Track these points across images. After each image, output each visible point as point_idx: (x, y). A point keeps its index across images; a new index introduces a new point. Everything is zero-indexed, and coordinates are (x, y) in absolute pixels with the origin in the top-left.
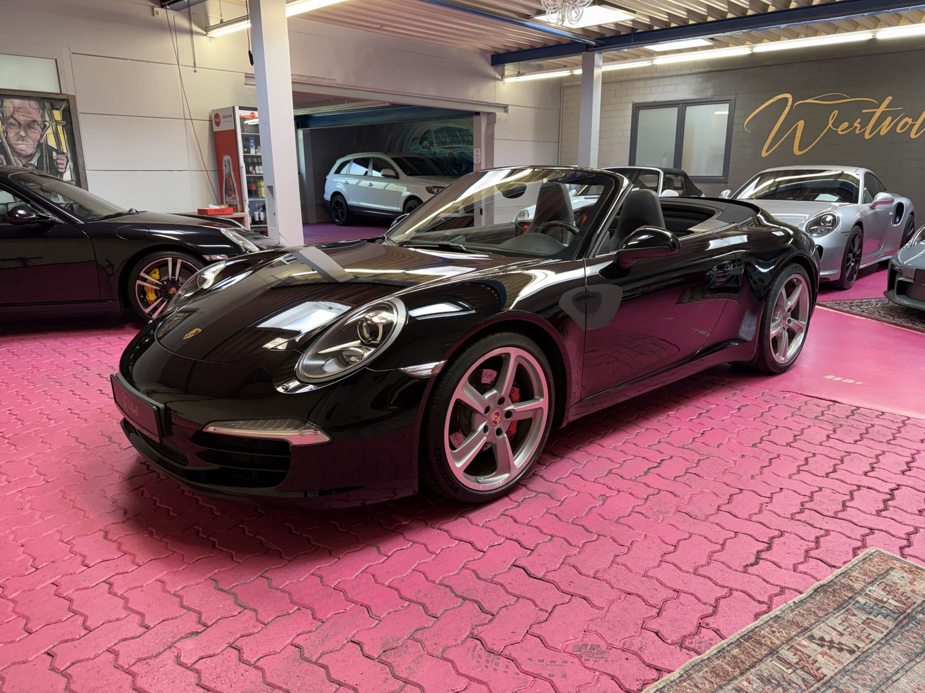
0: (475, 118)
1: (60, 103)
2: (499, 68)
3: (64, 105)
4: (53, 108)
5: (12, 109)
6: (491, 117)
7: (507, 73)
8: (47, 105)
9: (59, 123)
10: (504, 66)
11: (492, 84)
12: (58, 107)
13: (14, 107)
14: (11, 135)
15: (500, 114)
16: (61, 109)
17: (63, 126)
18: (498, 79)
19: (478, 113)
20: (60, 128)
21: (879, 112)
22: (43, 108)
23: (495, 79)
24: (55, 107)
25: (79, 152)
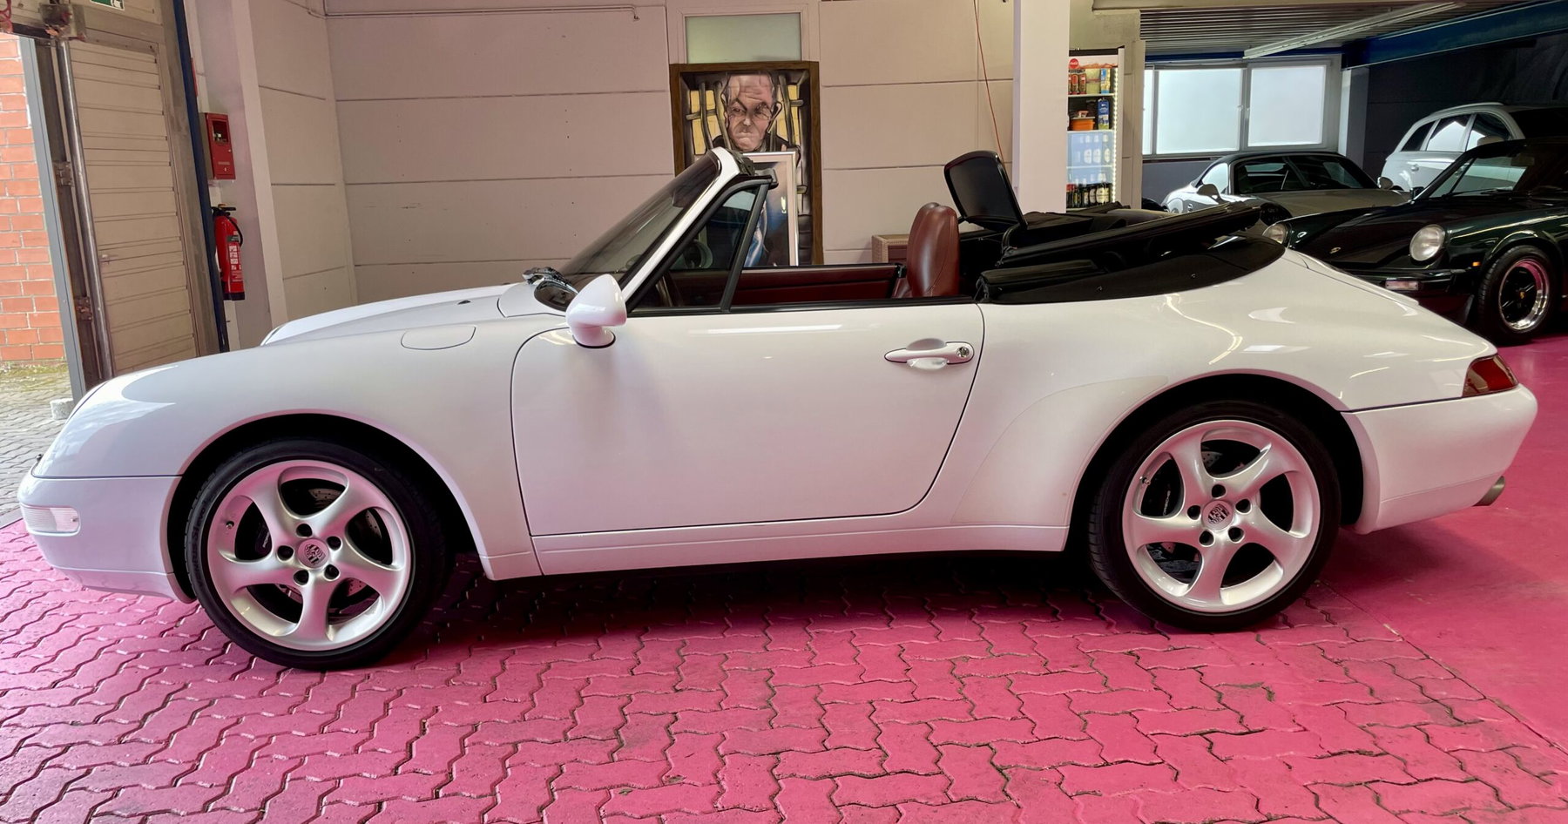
1: (799, 75)
3: (803, 77)
4: (789, 82)
5: (738, 89)
8: (782, 79)
9: (795, 103)
12: (796, 81)
13: (741, 87)
14: (734, 123)
16: (799, 84)
17: (798, 108)
20: (794, 110)
22: (776, 84)
24: (792, 81)
25: (815, 143)
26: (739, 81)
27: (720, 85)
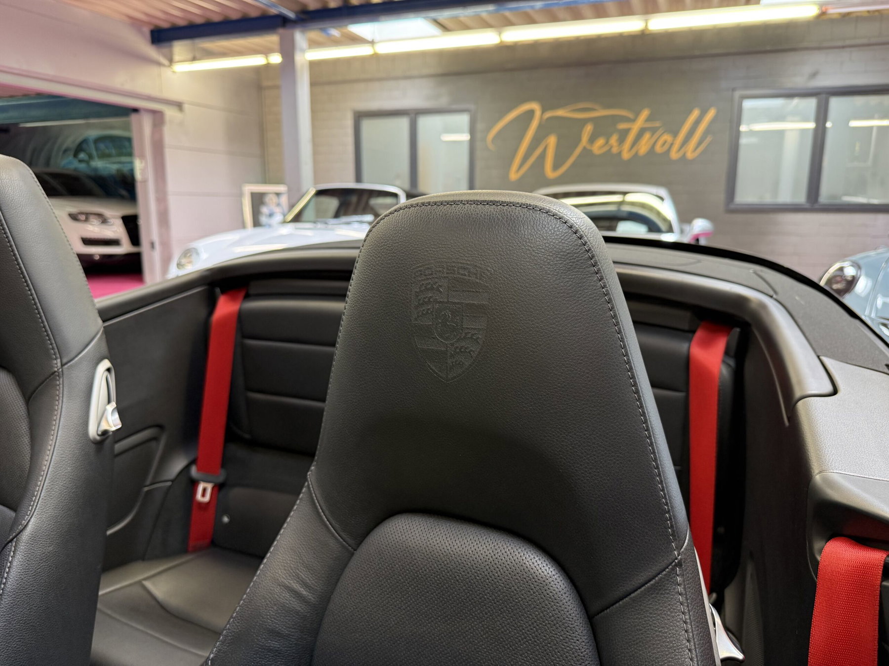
0: (134, 117)
2: (165, 50)
6: (158, 117)
7: (176, 57)
10: (171, 47)
11: (154, 70)
15: (170, 113)
18: (164, 65)
19: (136, 110)
21: (636, 127)
23: (159, 64)
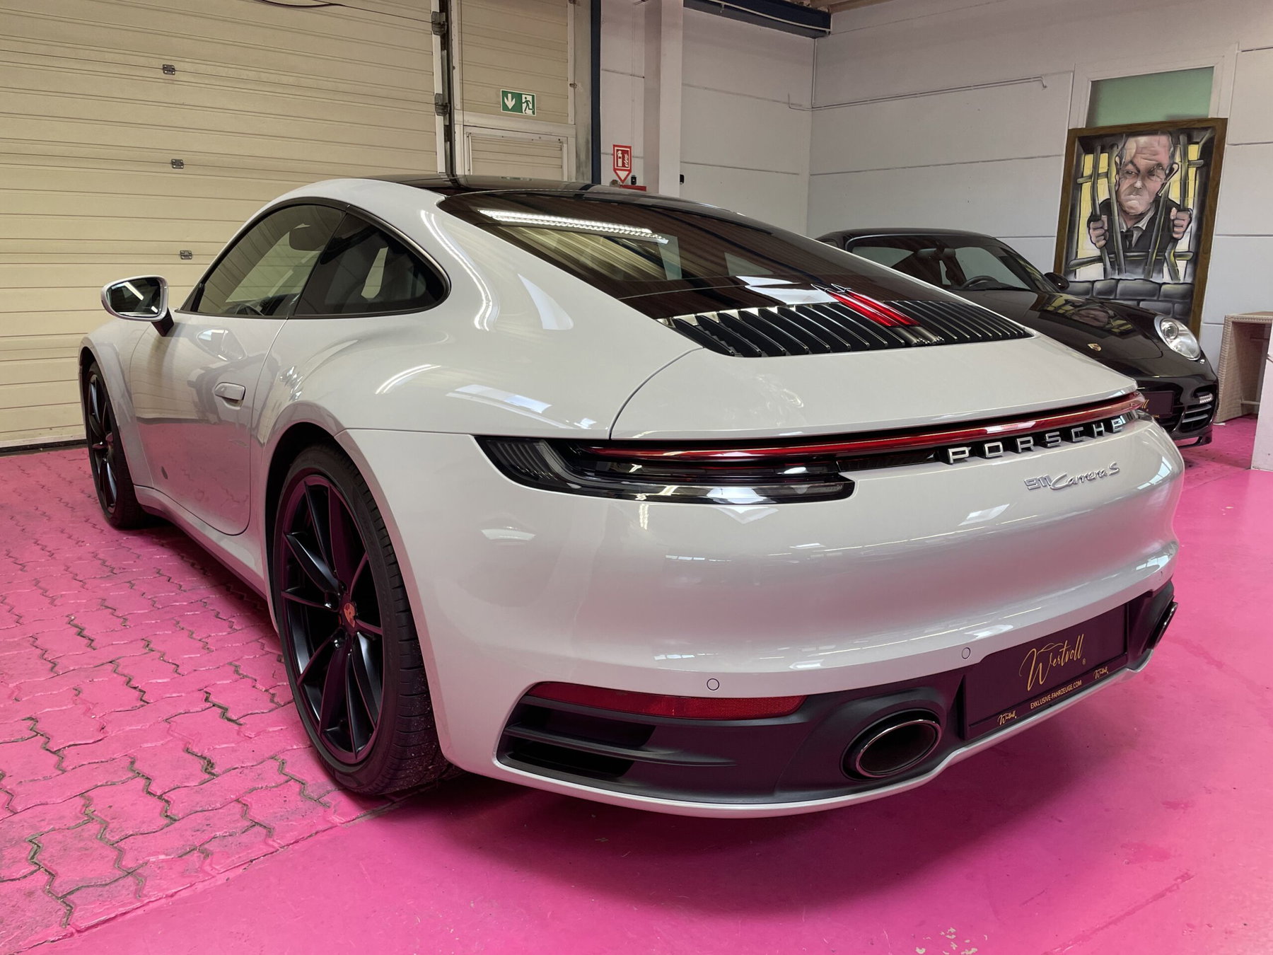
1: (1203, 133)
3: (1207, 135)
4: (1190, 142)
5: (1134, 151)
8: (1183, 138)
9: (1194, 164)
12: (1198, 140)
13: (1137, 148)
14: (1125, 185)
16: (1201, 143)
17: (1197, 168)
20: (1192, 171)
24: (1195, 140)
25: (1210, 207)
26: (1136, 142)
27: (1115, 148)
